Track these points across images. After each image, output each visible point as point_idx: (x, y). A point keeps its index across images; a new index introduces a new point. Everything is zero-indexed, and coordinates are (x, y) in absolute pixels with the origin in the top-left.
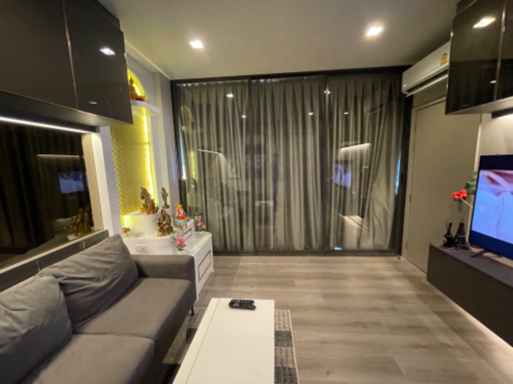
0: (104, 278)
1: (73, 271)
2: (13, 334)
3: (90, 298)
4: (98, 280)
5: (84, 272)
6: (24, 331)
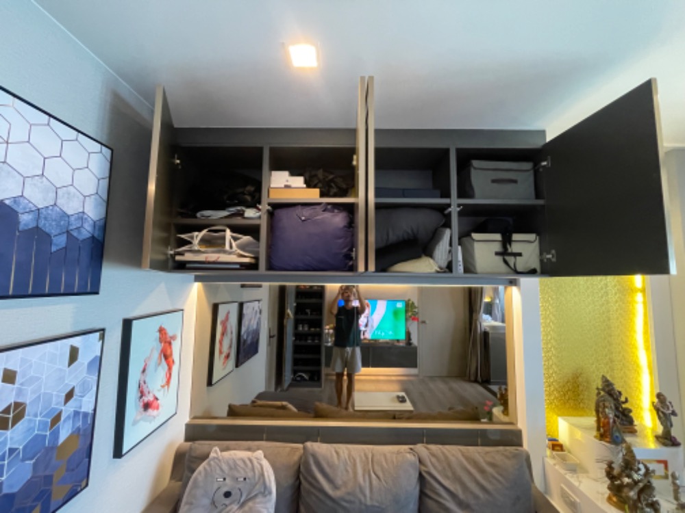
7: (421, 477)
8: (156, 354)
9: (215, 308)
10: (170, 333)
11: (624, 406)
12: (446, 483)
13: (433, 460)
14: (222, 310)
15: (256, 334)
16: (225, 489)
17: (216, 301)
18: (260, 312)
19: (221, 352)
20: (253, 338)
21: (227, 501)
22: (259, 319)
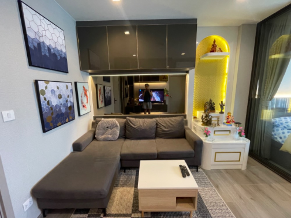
0: (167, 128)
1: (161, 121)
2: (141, 127)
3: (161, 132)
4: (165, 128)
5: (163, 123)
6: (143, 128)
7: (157, 124)
8: (83, 94)
9: (96, 85)
10: (86, 89)
11: (213, 106)
12: (163, 124)
13: (160, 120)
14: (99, 86)
15: (110, 97)
16: (107, 126)
17: (97, 83)
18: (111, 91)
19: (100, 100)
20: (109, 99)
21: (107, 129)
22: (111, 93)
